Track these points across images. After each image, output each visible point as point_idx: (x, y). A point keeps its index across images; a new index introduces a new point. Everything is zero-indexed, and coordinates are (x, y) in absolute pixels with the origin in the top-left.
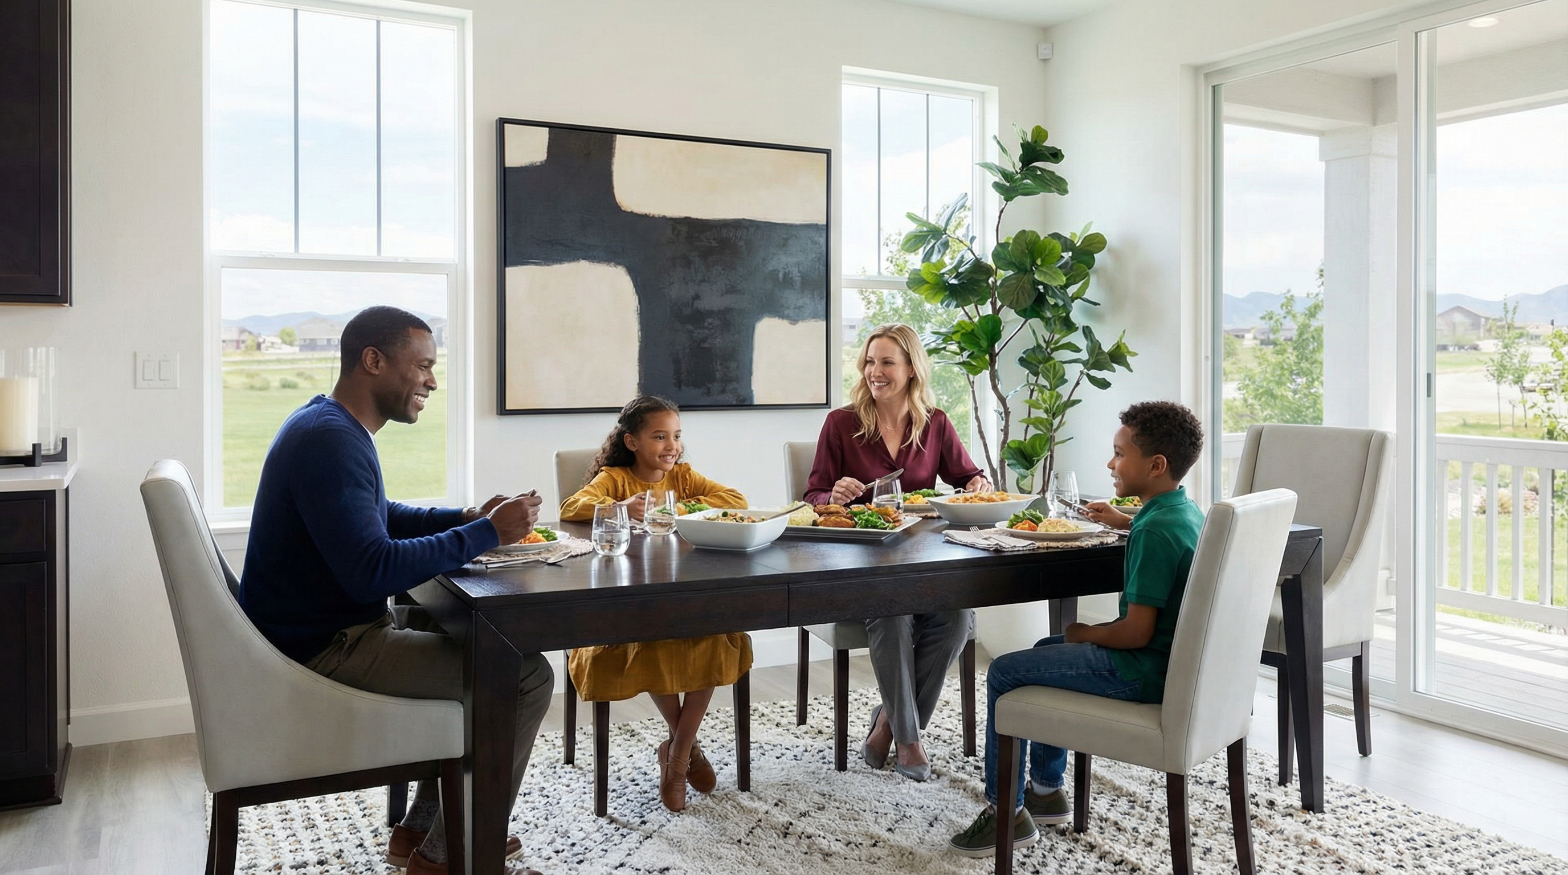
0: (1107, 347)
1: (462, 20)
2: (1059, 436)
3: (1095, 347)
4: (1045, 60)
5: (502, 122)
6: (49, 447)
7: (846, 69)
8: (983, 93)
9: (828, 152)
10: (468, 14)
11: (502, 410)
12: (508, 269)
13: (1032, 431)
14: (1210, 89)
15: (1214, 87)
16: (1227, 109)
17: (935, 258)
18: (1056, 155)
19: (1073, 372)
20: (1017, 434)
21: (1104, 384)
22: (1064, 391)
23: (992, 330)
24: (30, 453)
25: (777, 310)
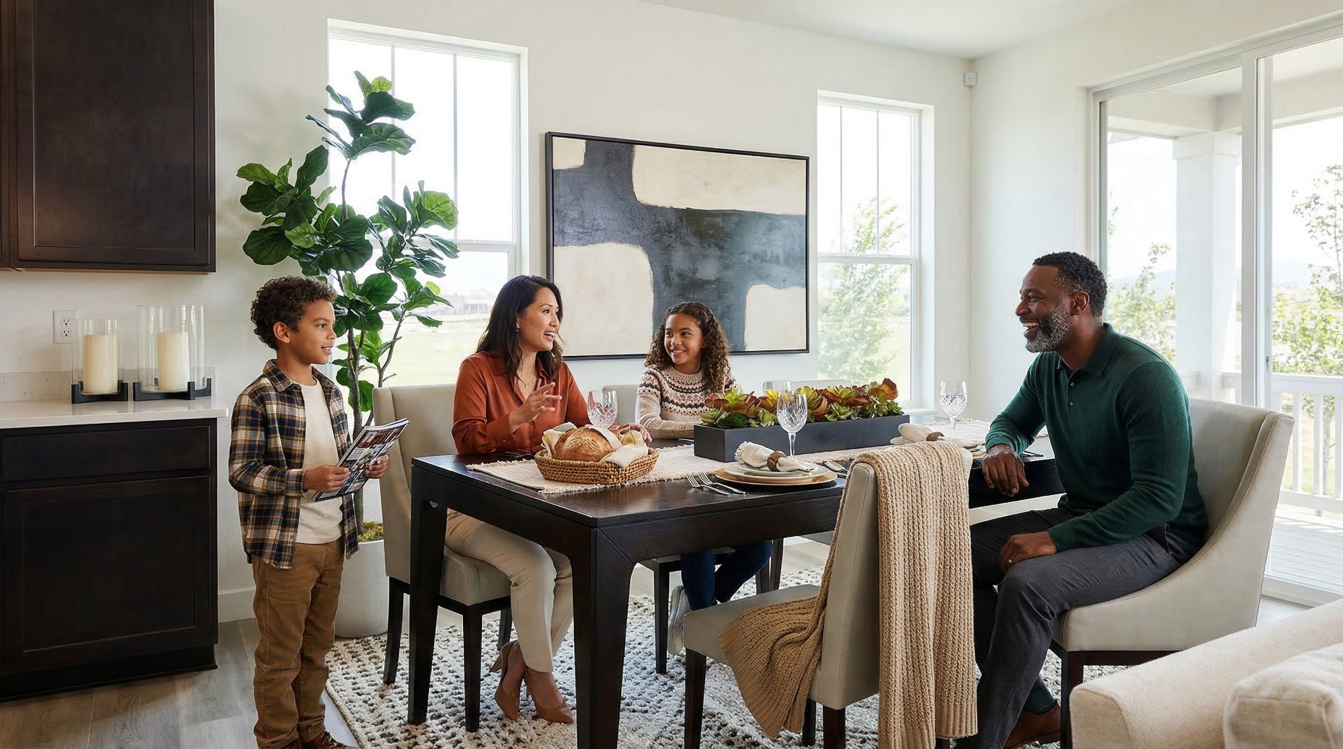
1: (519, 55)
4: (971, 87)
6: (199, 386)
7: (821, 93)
8: (920, 110)
9: (807, 159)
10: (524, 51)
12: (555, 247)
14: (1098, 104)
15: (1100, 103)
16: (1112, 121)
24: (185, 388)
25: (764, 278)
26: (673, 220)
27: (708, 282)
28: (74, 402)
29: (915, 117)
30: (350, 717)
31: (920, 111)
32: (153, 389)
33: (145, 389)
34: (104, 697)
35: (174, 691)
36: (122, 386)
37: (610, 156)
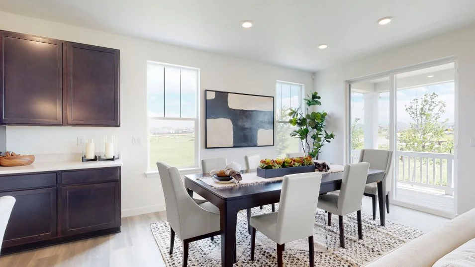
0: (329, 135)
1: (198, 70)
2: (319, 151)
3: (327, 135)
4: (314, 79)
5: (206, 90)
6: (116, 157)
7: (277, 81)
9: (273, 97)
10: (199, 69)
11: (206, 148)
12: (207, 120)
13: (314, 151)
16: (352, 89)
17: (295, 117)
18: (319, 98)
19: (322, 139)
20: (311, 151)
21: (329, 142)
22: (321, 143)
23: (307, 131)
24: (112, 158)
25: (262, 127)
26: (238, 113)
27: (247, 128)
28: (83, 161)
29: (300, 88)
30: (159, 245)
31: (301, 86)
32: (104, 158)
33: (102, 158)
34: (89, 242)
35: (109, 239)
36: (96, 157)
37: (222, 96)
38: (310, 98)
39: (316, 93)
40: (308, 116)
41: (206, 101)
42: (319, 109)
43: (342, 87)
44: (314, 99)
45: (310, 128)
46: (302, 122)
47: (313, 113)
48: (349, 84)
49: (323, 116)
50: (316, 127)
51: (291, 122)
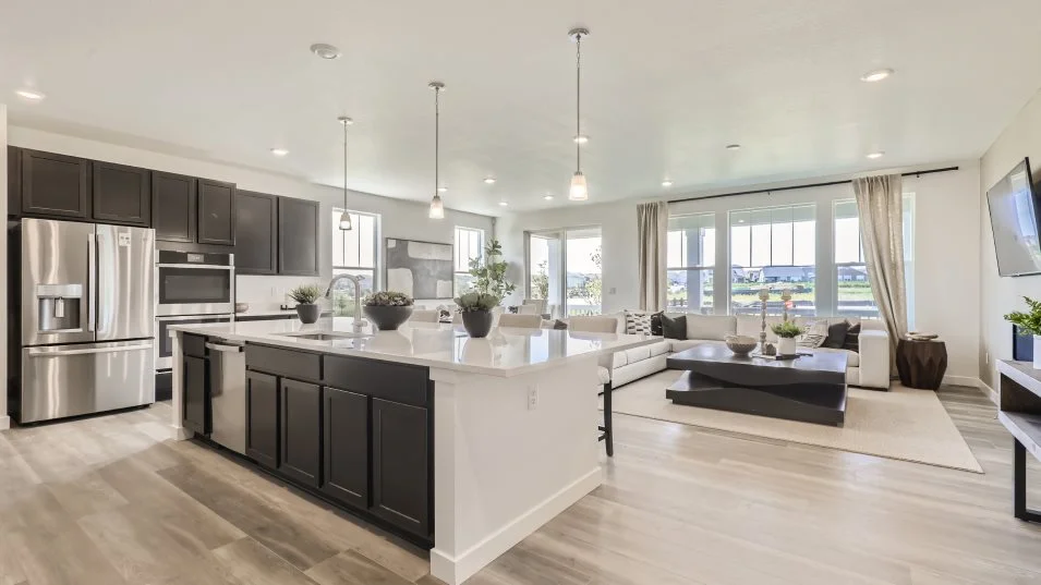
0: (510, 286)
3: (507, 286)
4: (494, 224)
5: (388, 238)
7: (456, 226)
9: (452, 245)
12: (388, 270)
17: (476, 267)
18: (500, 247)
22: (502, 295)
23: (487, 282)
31: (480, 232)
37: (403, 243)
38: (490, 247)
39: (497, 242)
40: (489, 267)
41: (387, 249)
42: (499, 259)
43: (521, 238)
44: (494, 248)
45: (490, 279)
46: (483, 273)
47: (494, 264)
48: (527, 234)
49: (504, 265)
50: (496, 277)
51: (470, 272)
